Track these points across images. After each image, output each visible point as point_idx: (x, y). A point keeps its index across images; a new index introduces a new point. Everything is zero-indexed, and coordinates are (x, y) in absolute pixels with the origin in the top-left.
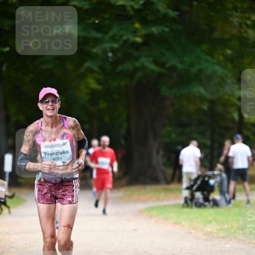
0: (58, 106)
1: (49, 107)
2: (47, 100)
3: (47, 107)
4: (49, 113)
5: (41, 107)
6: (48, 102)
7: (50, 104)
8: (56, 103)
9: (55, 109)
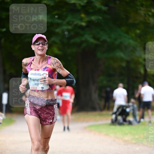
0: (46, 47)
1: (40, 48)
2: (38, 43)
3: (38, 47)
4: (40, 52)
5: (34, 48)
6: (39, 44)
7: (41, 45)
8: (45, 45)
9: (44, 50)
